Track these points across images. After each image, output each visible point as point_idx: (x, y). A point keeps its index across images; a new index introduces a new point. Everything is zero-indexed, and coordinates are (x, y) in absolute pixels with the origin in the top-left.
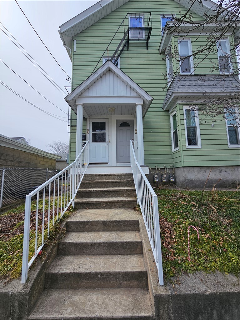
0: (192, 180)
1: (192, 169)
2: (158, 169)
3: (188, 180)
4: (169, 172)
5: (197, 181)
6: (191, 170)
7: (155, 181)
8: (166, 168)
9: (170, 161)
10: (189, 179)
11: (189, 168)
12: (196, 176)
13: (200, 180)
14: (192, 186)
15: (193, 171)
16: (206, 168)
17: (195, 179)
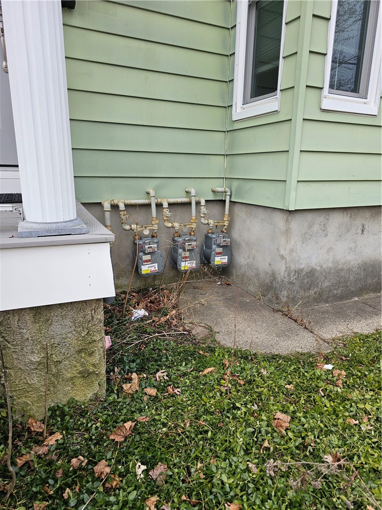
0: (311, 273)
1: (320, 219)
2: (159, 206)
3: (298, 272)
4: (211, 221)
5: (327, 273)
6: (316, 227)
7: (146, 269)
8: (198, 203)
9: (218, 166)
10: (302, 270)
11: (310, 216)
12: (330, 249)
13: (340, 267)
14: (308, 297)
15: (324, 229)
16: (368, 214)
17: (325, 266)
